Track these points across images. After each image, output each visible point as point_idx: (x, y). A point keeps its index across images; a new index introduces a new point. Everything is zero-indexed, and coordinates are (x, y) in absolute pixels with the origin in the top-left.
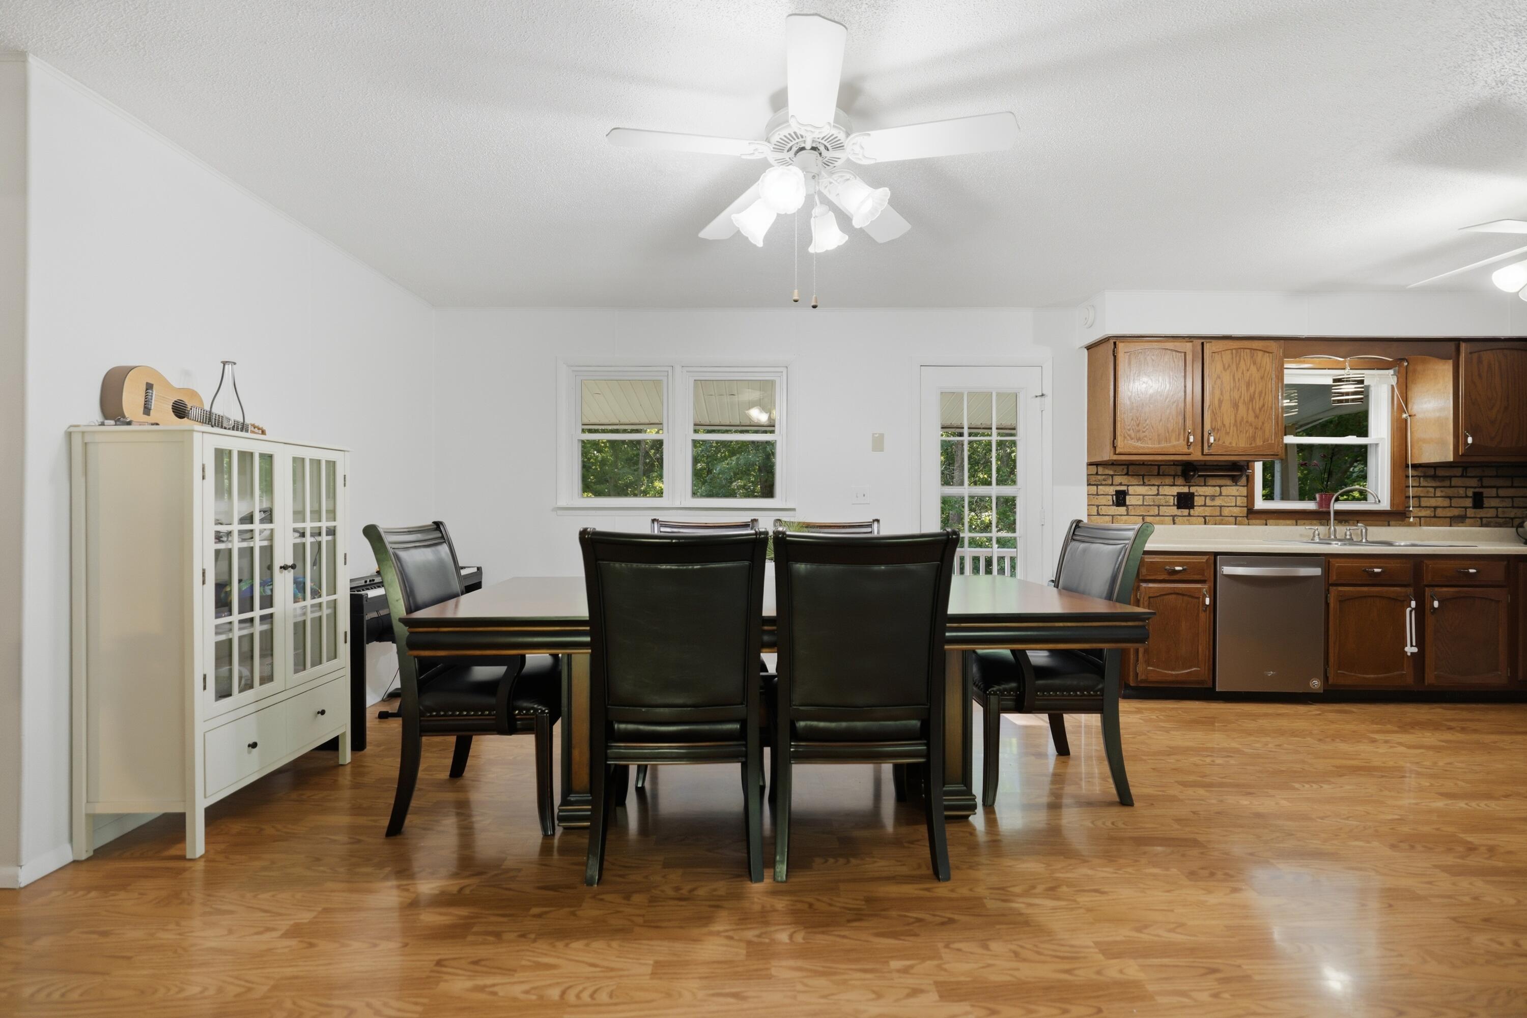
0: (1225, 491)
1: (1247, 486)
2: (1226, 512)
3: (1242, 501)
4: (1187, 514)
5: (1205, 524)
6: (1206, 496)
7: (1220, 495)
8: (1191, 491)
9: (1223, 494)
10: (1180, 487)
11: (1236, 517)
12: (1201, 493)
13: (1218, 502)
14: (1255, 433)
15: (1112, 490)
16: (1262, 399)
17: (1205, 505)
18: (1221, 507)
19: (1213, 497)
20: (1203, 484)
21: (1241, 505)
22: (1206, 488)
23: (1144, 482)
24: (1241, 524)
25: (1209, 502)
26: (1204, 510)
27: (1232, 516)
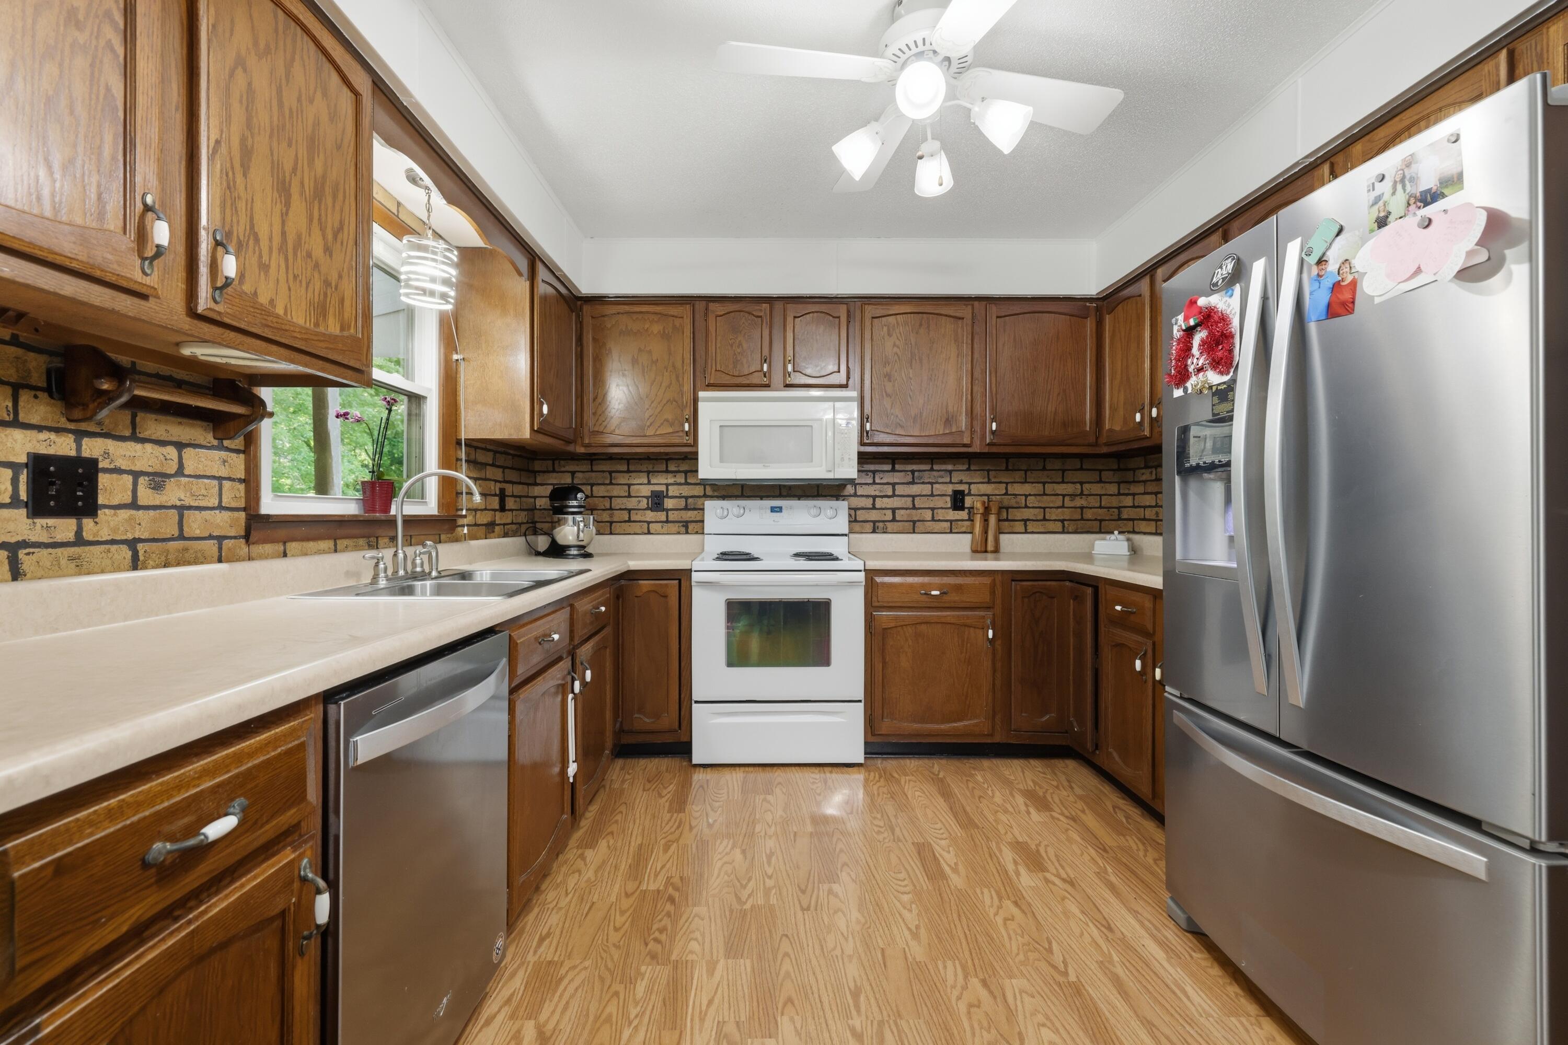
0: (195, 460)
1: (244, 452)
2: (195, 524)
3: (234, 494)
4: (70, 536)
5: (135, 567)
6: (136, 475)
7: (180, 472)
8: (86, 453)
9: (186, 472)
10: (44, 435)
11: (220, 539)
12: (123, 464)
13: (174, 493)
17: (134, 505)
18: (181, 509)
19: (158, 480)
20: (127, 433)
21: (234, 505)
22: (139, 446)
24: (232, 558)
25: (146, 495)
26: (131, 518)
27: (211, 537)
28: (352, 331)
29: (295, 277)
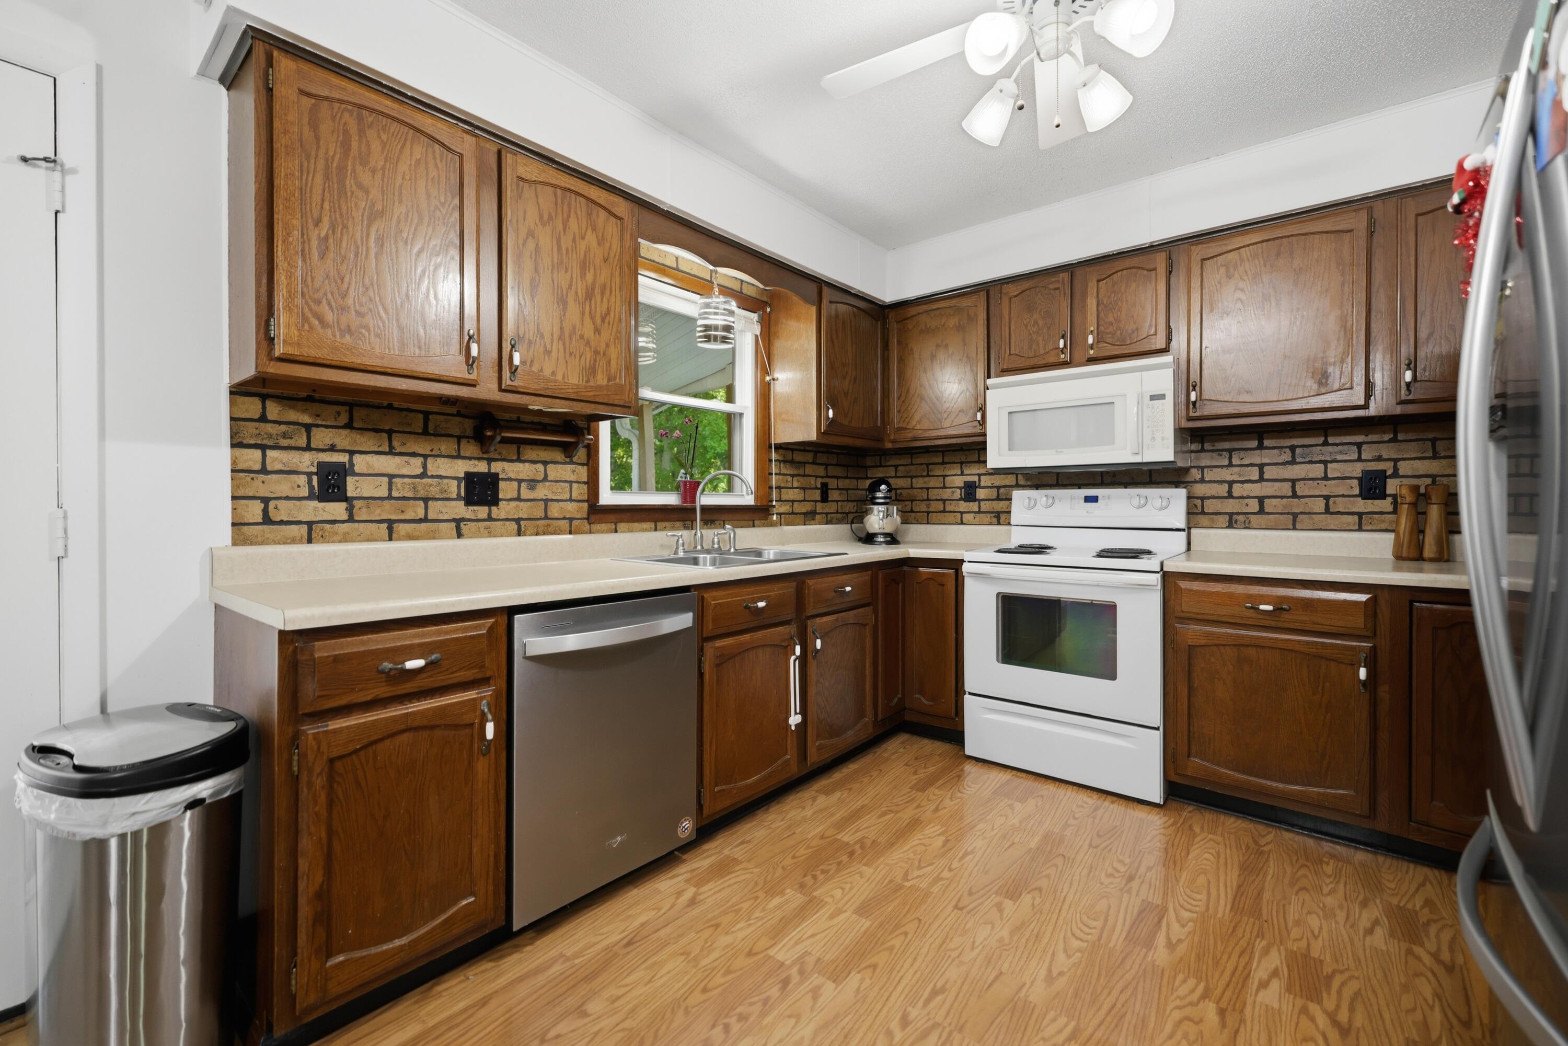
0: (555, 472)
1: (587, 464)
2: (554, 510)
3: (580, 491)
4: (485, 516)
5: (519, 535)
6: (520, 481)
7: (545, 479)
8: (493, 471)
9: (549, 479)
10: (473, 462)
11: (571, 520)
12: (512, 476)
13: (542, 492)
14: (595, 361)
15: (307, 462)
16: (605, 300)
17: (518, 499)
18: (546, 501)
19: (532, 483)
20: (515, 458)
21: (580, 498)
22: (521, 465)
23: (391, 447)
24: (578, 532)
25: (525, 493)
26: (517, 506)
27: (564, 518)
28: (618, 380)
29: (571, 354)
